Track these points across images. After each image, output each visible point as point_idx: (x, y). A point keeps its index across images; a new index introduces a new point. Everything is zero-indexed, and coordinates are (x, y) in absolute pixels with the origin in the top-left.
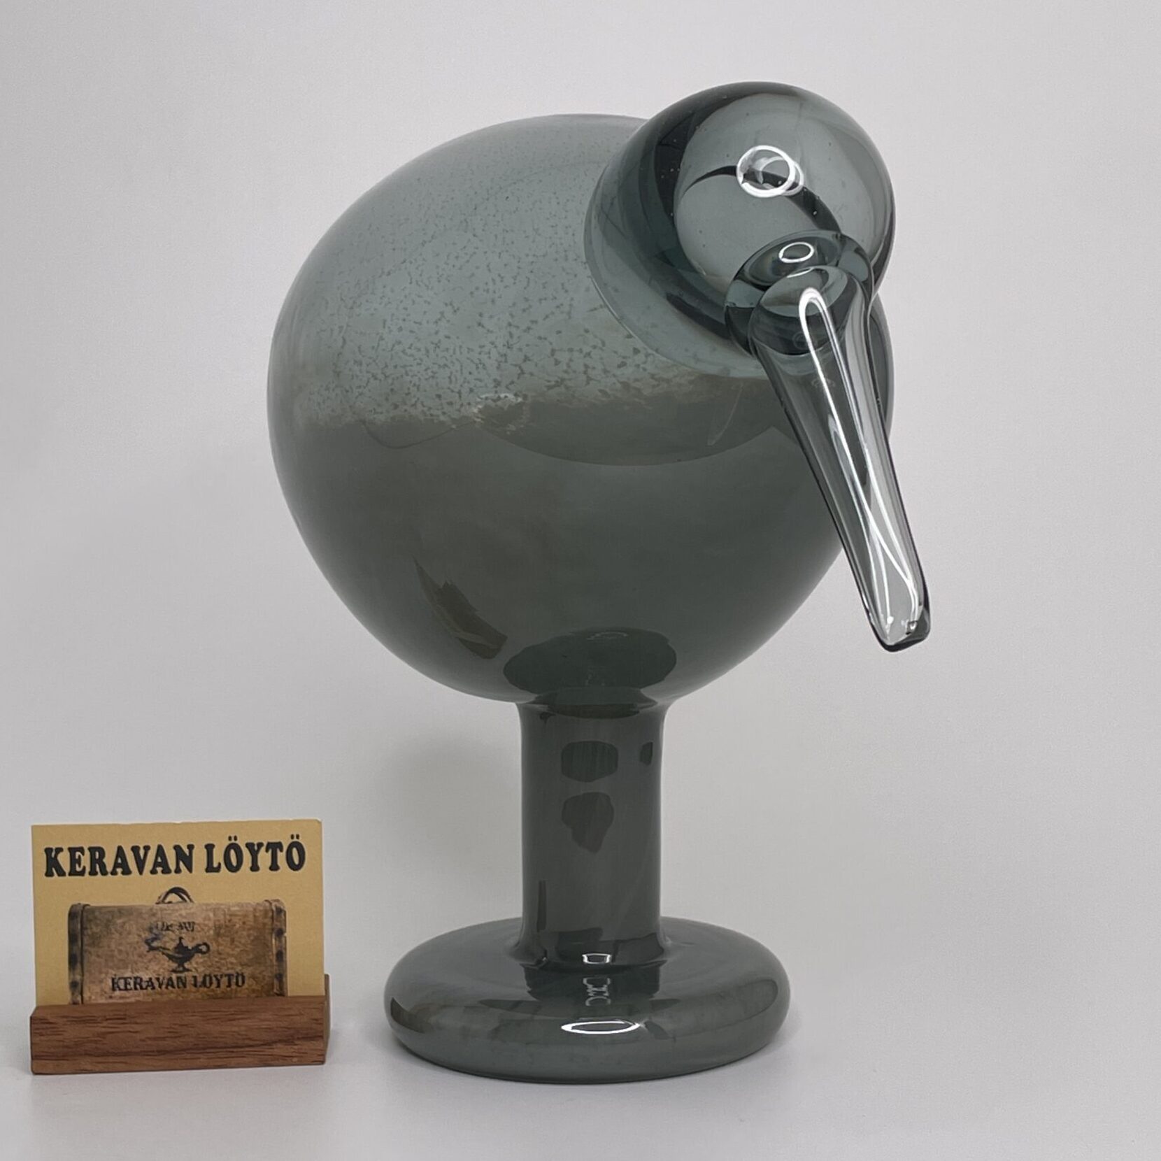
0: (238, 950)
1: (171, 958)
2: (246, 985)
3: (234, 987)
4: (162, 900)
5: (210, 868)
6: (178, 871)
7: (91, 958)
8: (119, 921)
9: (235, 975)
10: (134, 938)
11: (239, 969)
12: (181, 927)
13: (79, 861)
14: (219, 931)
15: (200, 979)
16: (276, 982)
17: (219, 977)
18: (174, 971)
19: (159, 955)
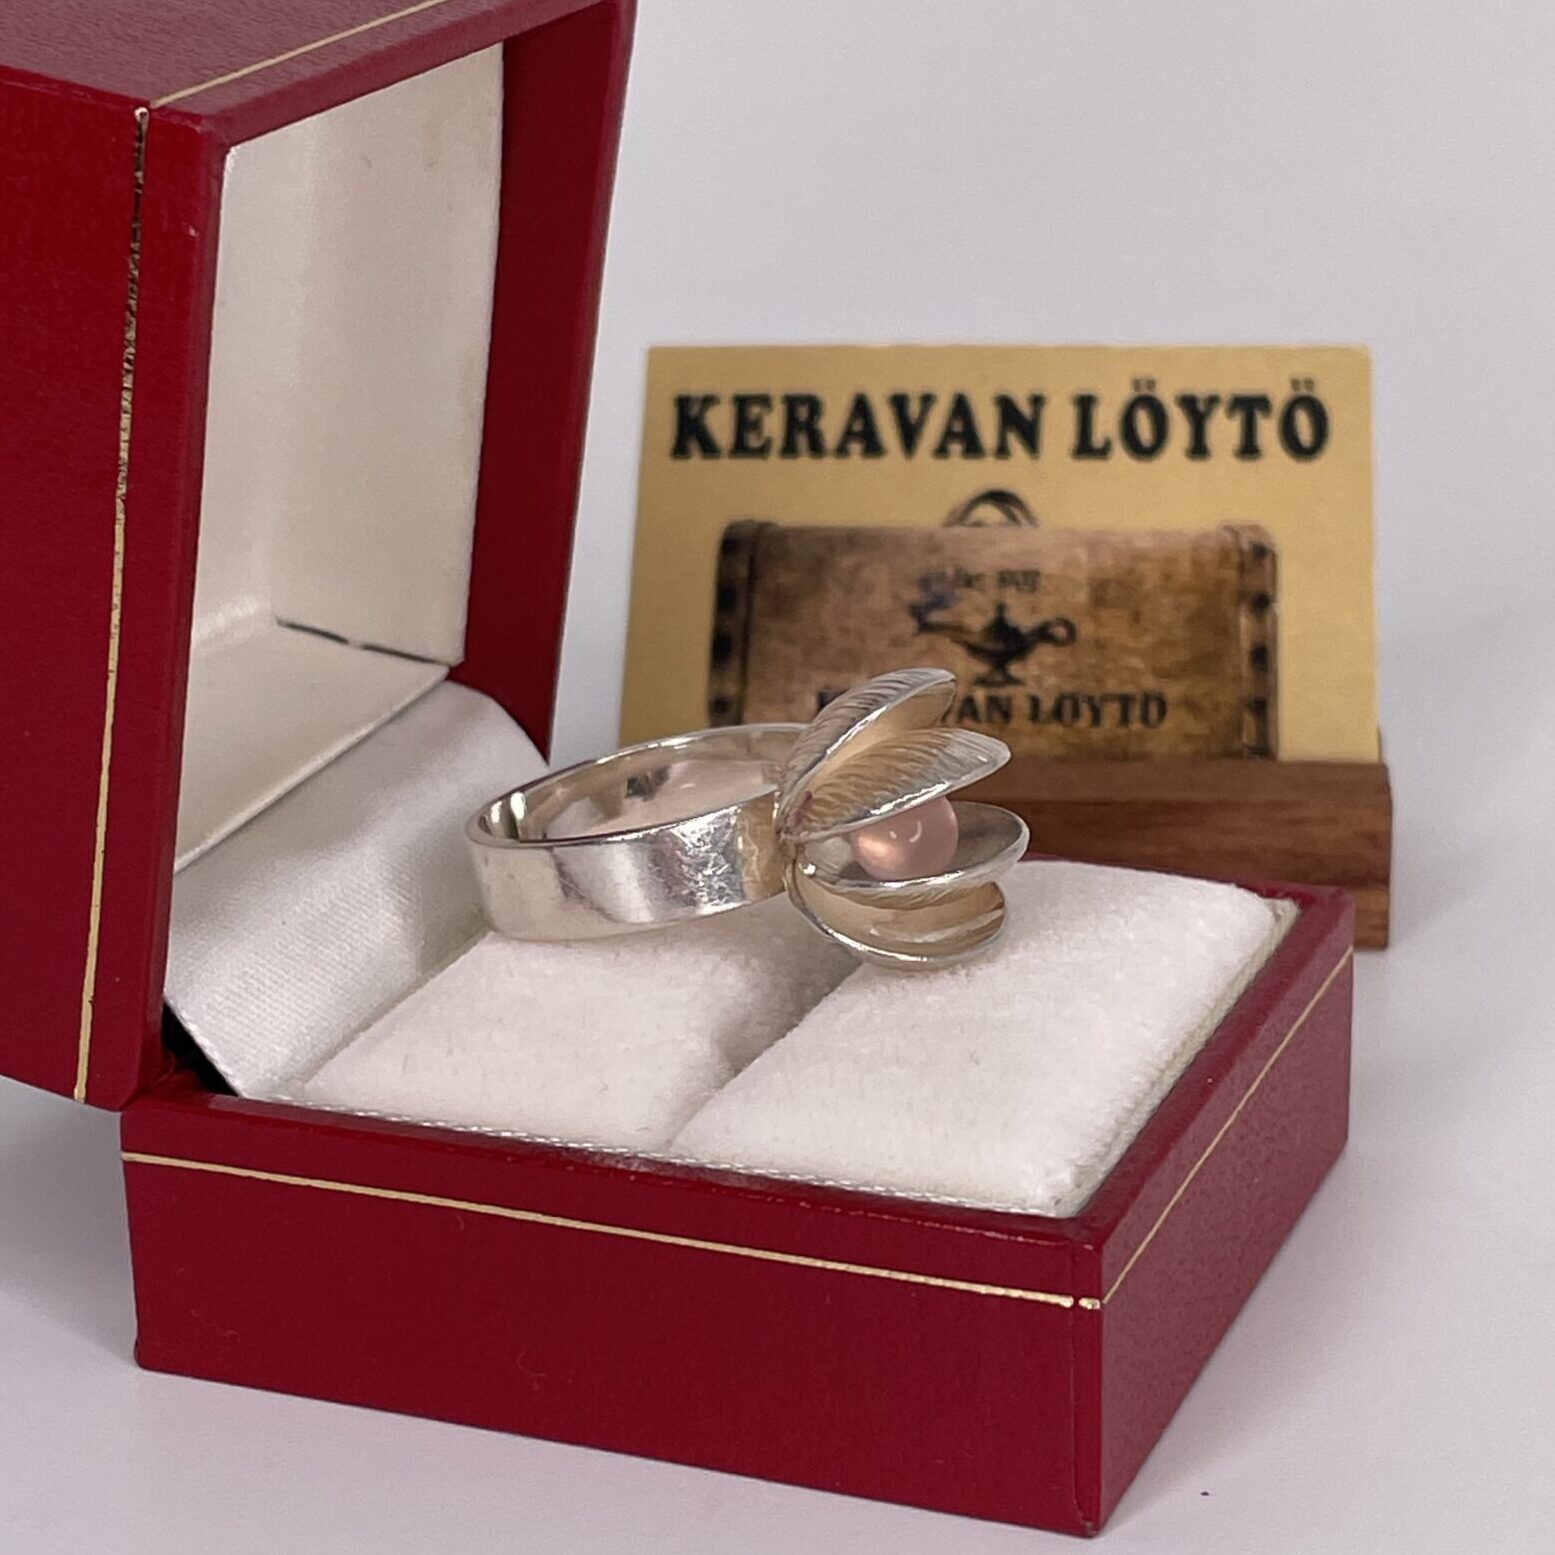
0: (1148, 640)
1: (974, 650)
2: (1168, 724)
3: (1136, 726)
4: (961, 516)
5: (1085, 448)
6: (1002, 451)
7: (772, 644)
8: (847, 561)
9: (1139, 697)
10: (880, 601)
11: (1149, 683)
12: (1005, 579)
13: (756, 426)
14: (1101, 593)
15: (1048, 704)
16: (1249, 720)
17: (1097, 702)
18: (982, 681)
19: (944, 643)
